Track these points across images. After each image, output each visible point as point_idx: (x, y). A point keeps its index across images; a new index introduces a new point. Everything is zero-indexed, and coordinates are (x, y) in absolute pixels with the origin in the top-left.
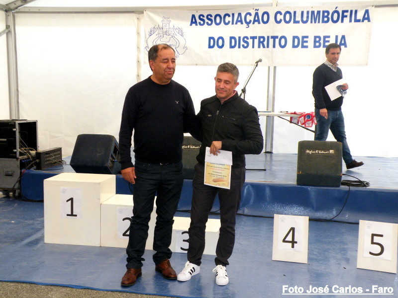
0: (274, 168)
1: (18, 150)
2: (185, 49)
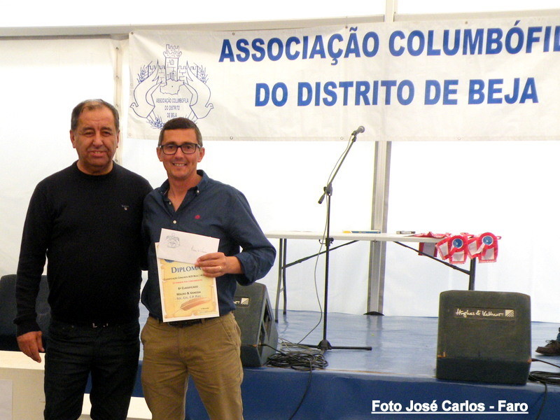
0: (386, 345)
2: (209, 108)
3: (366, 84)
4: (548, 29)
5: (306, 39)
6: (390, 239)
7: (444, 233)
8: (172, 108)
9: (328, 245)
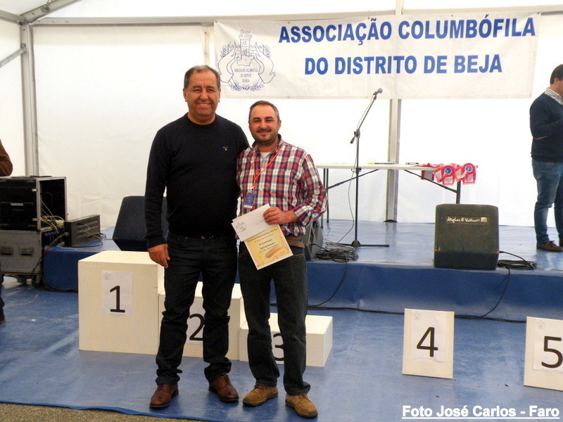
0: (399, 243)
1: (39, 219)
2: (272, 76)
3: (383, 59)
4: (508, 21)
5: (340, 26)
6: (401, 168)
7: (438, 163)
8: (245, 75)
9: (357, 173)
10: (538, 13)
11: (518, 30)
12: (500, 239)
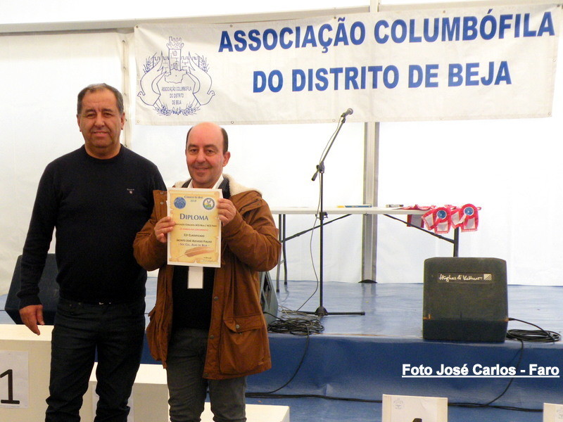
0: (379, 310)
2: (211, 95)
3: (355, 70)
4: (518, 17)
5: (298, 29)
6: (381, 212)
7: (429, 205)
8: (176, 96)
9: (321, 219)
10: (558, 6)
11: (531, 29)
12: (509, 302)
